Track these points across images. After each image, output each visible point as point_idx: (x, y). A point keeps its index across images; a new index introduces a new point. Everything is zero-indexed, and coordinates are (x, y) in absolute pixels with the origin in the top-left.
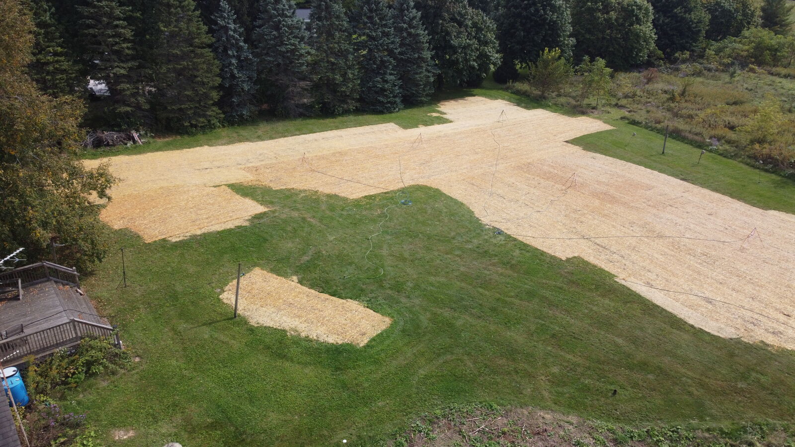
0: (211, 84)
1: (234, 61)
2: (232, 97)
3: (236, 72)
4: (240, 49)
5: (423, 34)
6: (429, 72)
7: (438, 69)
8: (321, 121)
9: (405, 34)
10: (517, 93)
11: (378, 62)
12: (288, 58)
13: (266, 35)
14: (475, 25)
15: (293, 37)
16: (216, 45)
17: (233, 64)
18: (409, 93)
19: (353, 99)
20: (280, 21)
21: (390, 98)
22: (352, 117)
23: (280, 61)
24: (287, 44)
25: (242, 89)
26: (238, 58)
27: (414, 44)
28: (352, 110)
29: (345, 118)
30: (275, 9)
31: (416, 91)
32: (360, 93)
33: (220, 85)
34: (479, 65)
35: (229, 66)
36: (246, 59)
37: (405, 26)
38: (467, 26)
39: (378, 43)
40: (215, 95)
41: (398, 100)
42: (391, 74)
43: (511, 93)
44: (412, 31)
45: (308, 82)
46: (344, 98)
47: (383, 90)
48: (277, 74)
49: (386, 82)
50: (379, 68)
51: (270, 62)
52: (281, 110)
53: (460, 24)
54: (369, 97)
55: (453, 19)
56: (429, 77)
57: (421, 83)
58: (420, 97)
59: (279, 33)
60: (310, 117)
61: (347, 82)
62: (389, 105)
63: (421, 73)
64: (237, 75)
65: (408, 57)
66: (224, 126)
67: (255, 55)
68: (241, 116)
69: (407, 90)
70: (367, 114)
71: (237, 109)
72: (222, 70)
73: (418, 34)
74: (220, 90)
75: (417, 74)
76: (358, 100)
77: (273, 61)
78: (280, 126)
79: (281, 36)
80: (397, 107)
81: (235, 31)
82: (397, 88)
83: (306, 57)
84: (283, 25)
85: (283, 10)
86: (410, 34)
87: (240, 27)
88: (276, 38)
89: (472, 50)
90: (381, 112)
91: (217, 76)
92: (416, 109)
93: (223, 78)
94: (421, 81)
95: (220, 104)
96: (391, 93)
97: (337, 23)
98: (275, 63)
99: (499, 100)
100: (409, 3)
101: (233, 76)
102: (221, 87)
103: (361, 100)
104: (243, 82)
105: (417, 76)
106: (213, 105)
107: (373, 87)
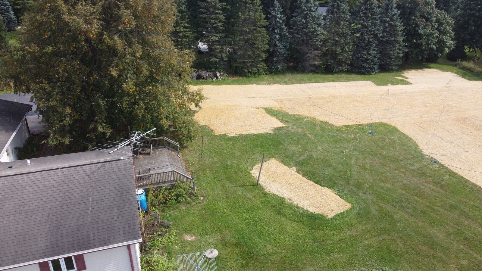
0: (262, 49)
1: (277, 36)
2: (273, 57)
3: (277, 42)
4: (282, 29)
5: (400, 26)
6: (400, 50)
7: (407, 49)
8: (324, 76)
9: (387, 25)
10: (464, 68)
11: (366, 42)
12: (309, 36)
13: (298, 22)
14: (438, 21)
15: (314, 24)
16: (269, 27)
17: (277, 38)
18: (384, 63)
19: (346, 64)
20: (307, 14)
21: (371, 65)
22: (344, 75)
23: (304, 38)
24: (310, 28)
25: (280, 53)
26: (280, 34)
27: (393, 31)
28: (344, 71)
29: (339, 75)
30: (306, 7)
31: (389, 62)
32: (351, 60)
33: (267, 50)
34: (437, 48)
35: (274, 39)
36: (285, 35)
37: (388, 19)
38: (432, 21)
39: (368, 30)
40: (264, 56)
41: (376, 67)
42: (373, 50)
43: (459, 68)
44: (393, 23)
45: (319, 52)
46: (340, 63)
47: (367, 60)
48: (301, 46)
49: (370, 54)
50: (366, 46)
51: (298, 38)
52: (300, 67)
53: (427, 20)
54: (357, 63)
55: (423, 16)
56: (399, 53)
57: (394, 57)
58: (391, 66)
59: (306, 21)
60: (317, 73)
61: (344, 53)
62: (370, 69)
63: (395, 50)
64: (278, 45)
65: (387, 40)
66: (266, 74)
67: (290, 33)
68: (277, 69)
69: (383, 61)
70: (354, 74)
71: (275, 64)
72: (270, 41)
73: (396, 25)
74: (267, 53)
75: (391, 51)
76: (349, 65)
77: (300, 38)
78: (299, 76)
79: (307, 23)
80: (374, 71)
81: (280, 19)
82: (376, 59)
83: (320, 36)
84: (309, 16)
85: (311, 7)
86: (390, 25)
87: (284, 17)
88: (304, 23)
89: (433, 38)
90: (364, 74)
91: (267, 44)
92: (387, 73)
93: (270, 46)
94: (394, 55)
95: (266, 61)
96: (372, 62)
97: (343, 16)
98: (301, 39)
99: (449, 73)
100: (392, 5)
101: (276, 45)
102: (268, 51)
103: (351, 65)
104: (281, 49)
105: (391, 52)
106: (262, 61)
107: (361, 57)
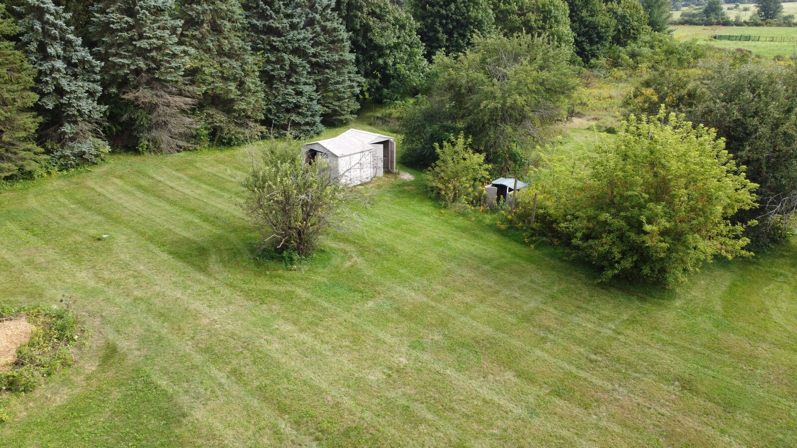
0: (19, 103)
1: (59, 64)
2: (62, 125)
3: (64, 82)
6: (352, 81)
9: (318, 29)
11: (287, 68)
12: (153, 59)
13: (113, 23)
15: (159, 28)
16: (24, 39)
17: (59, 70)
18: (329, 111)
19: (256, 121)
21: (307, 116)
23: (142, 65)
24: (149, 38)
25: (79, 111)
28: (255, 137)
32: (264, 112)
33: (36, 104)
35: (51, 74)
36: (82, 61)
38: (389, 21)
39: (286, 39)
40: (30, 122)
41: (318, 119)
42: (305, 84)
44: (328, 24)
45: (186, 99)
46: (243, 120)
47: (297, 106)
48: (136, 87)
49: (299, 93)
50: (288, 76)
51: (123, 66)
52: (146, 143)
54: (278, 117)
56: (353, 87)
57: (345, 96)
59: (137, 21)
61: (246, 96)
62: (307, 127)
63: (343, 82)
64: (67, 88)
65: (325, 60)
66: (50, 174)
67: (98, 56)
68: (80, 155)
69: (328, 107)
71: (70, 144)
72: (37, 80)
73: (335, 28)
74: (38, 115)
75: (338, 83)
76: (263, 123)
77: (129, 65)
79: (138, 24)
80: (317, 130)
81: (57, 15)
82: (315, 102)
83: (182, 58)
84: (141, 7)
86: (324, 29)
87: (65, 11)
88: (130, 27)
91: (33, 89)
93: (42, 95)
94: (344, 92)
96: (308, 109)
98: (132, 67)
101: (60, 91)
102: (38, 109)
103: (267, 122)
104: (79, 99)
105: (339, 86)
106: (25, 139)
107: (283, 103)
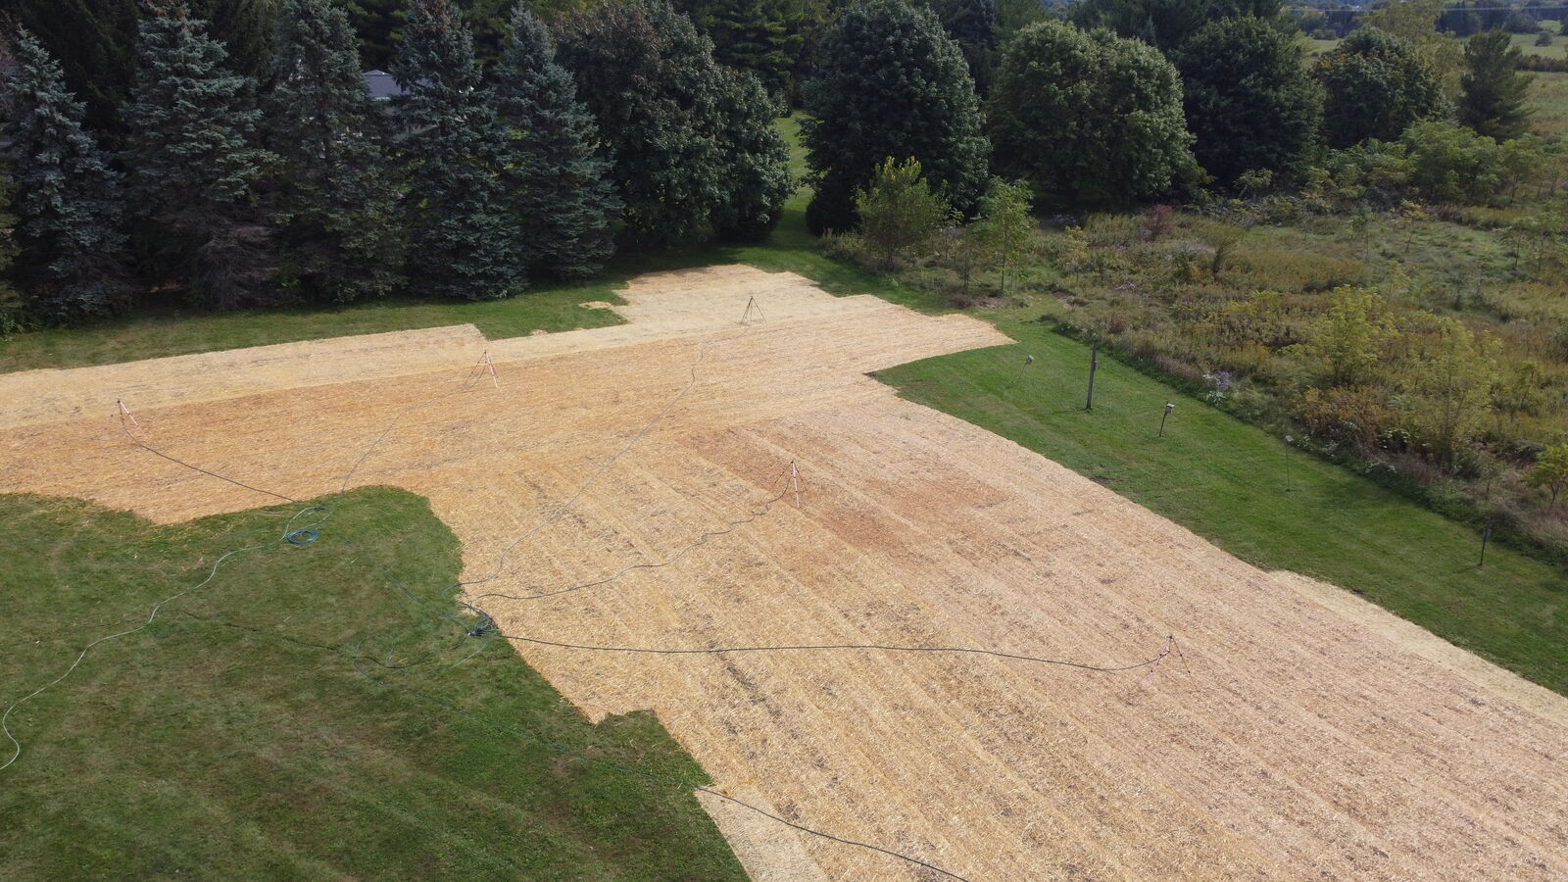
1: (53, 177)
2: (49, 262)
3: (57, 201)
4: (69, 148)
5: (577, 119)
6: (594, 207)
7: (621, 202)
8: (299, 319)
10: (839, 257)
13: (141, 117)
14: (727, 106)
17: (52, 184)
18: (541, 256)
20: (175, 86)
21: (485, 264)
22: (380, 311)
25: (76, 242)
26: (64, 166)
27: (553, 145)
28: (382, 293)
29: (363, 313)
30: (164, 58)
31: (558, 250)
32: (405, 253)
34: (732, 194)
35: (38, 190)
36: (89, 172)
37: (526, 102)
38: (701, 108)
41: (508, 271)
42: (490, 211)
43: (827, 257)
44: (548, 113)
45: (261, 229)
46: (363, 265)
47: (464, 247)
49: (474, 228)
53: (686, 102)
54: (431, 262)
55: (668, 91)
56: (593, 219)
57: (571, 232)
58: (572, 264)
59: (172, 114)
60: (269, 309)
61: (364, 229)
62: (482, 282)
63: (570, 209)
64: (60, 210)
66: (28, 329)
67: (112, 163)
68: (75, 305)
69: (536, 249)
70: (427, 302)
71: (63, 288)
72: (18, 197)
73: (560, 120)
74: (17, 244)
75: (560, 211)
76: (401, 271)
77: (160, 178)
78: (180, 328)
79: (176, 120)
80: (505, 287)
82: (505, 243)
84: (183, 94)
85: (187, 60)
88: (163, 123)
89: (709, 161)
90: (461, 299)
92: (562, 292)
93: (24, 218)
94: (569, 227)
95: (13, 276)
96: (488, 254)
97: (336, 91)
98: (165, 182)
99: (787, 274)
100: (541, 52)
101: (50, 212)
102: (17, 238)
103: (410, 270)
104: (75, 225)
105: (557, 216)
107: (441, 240)
